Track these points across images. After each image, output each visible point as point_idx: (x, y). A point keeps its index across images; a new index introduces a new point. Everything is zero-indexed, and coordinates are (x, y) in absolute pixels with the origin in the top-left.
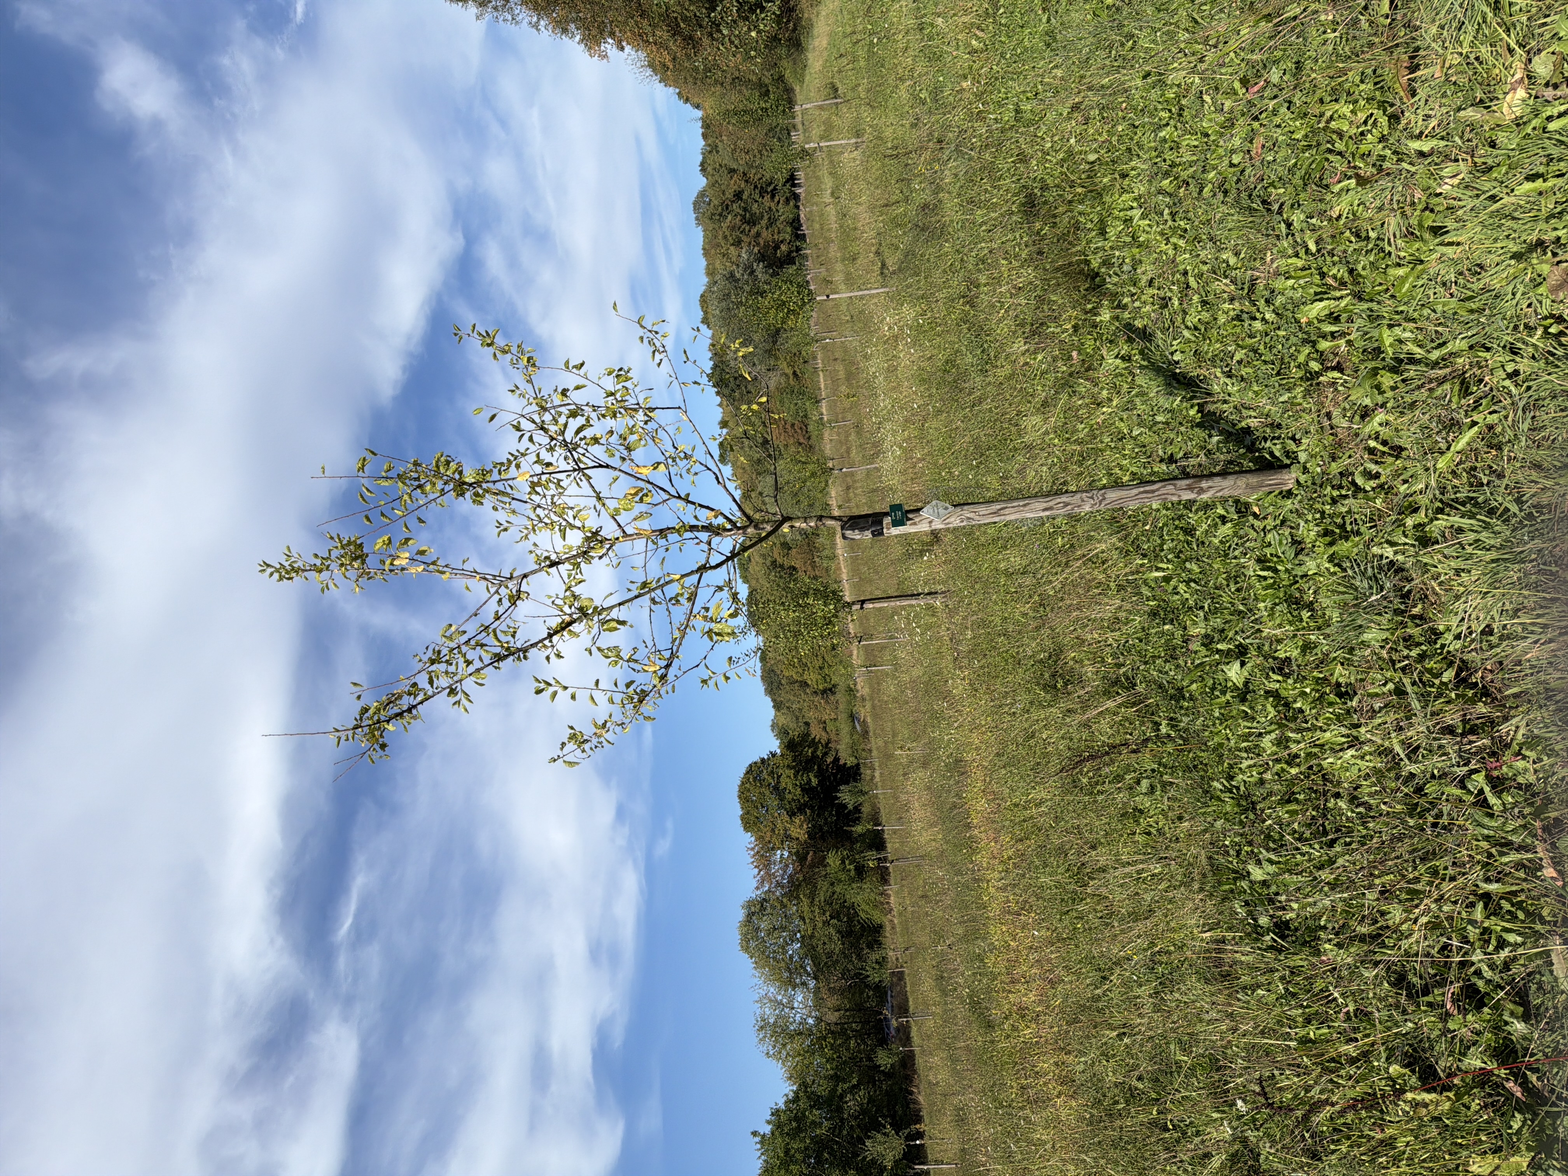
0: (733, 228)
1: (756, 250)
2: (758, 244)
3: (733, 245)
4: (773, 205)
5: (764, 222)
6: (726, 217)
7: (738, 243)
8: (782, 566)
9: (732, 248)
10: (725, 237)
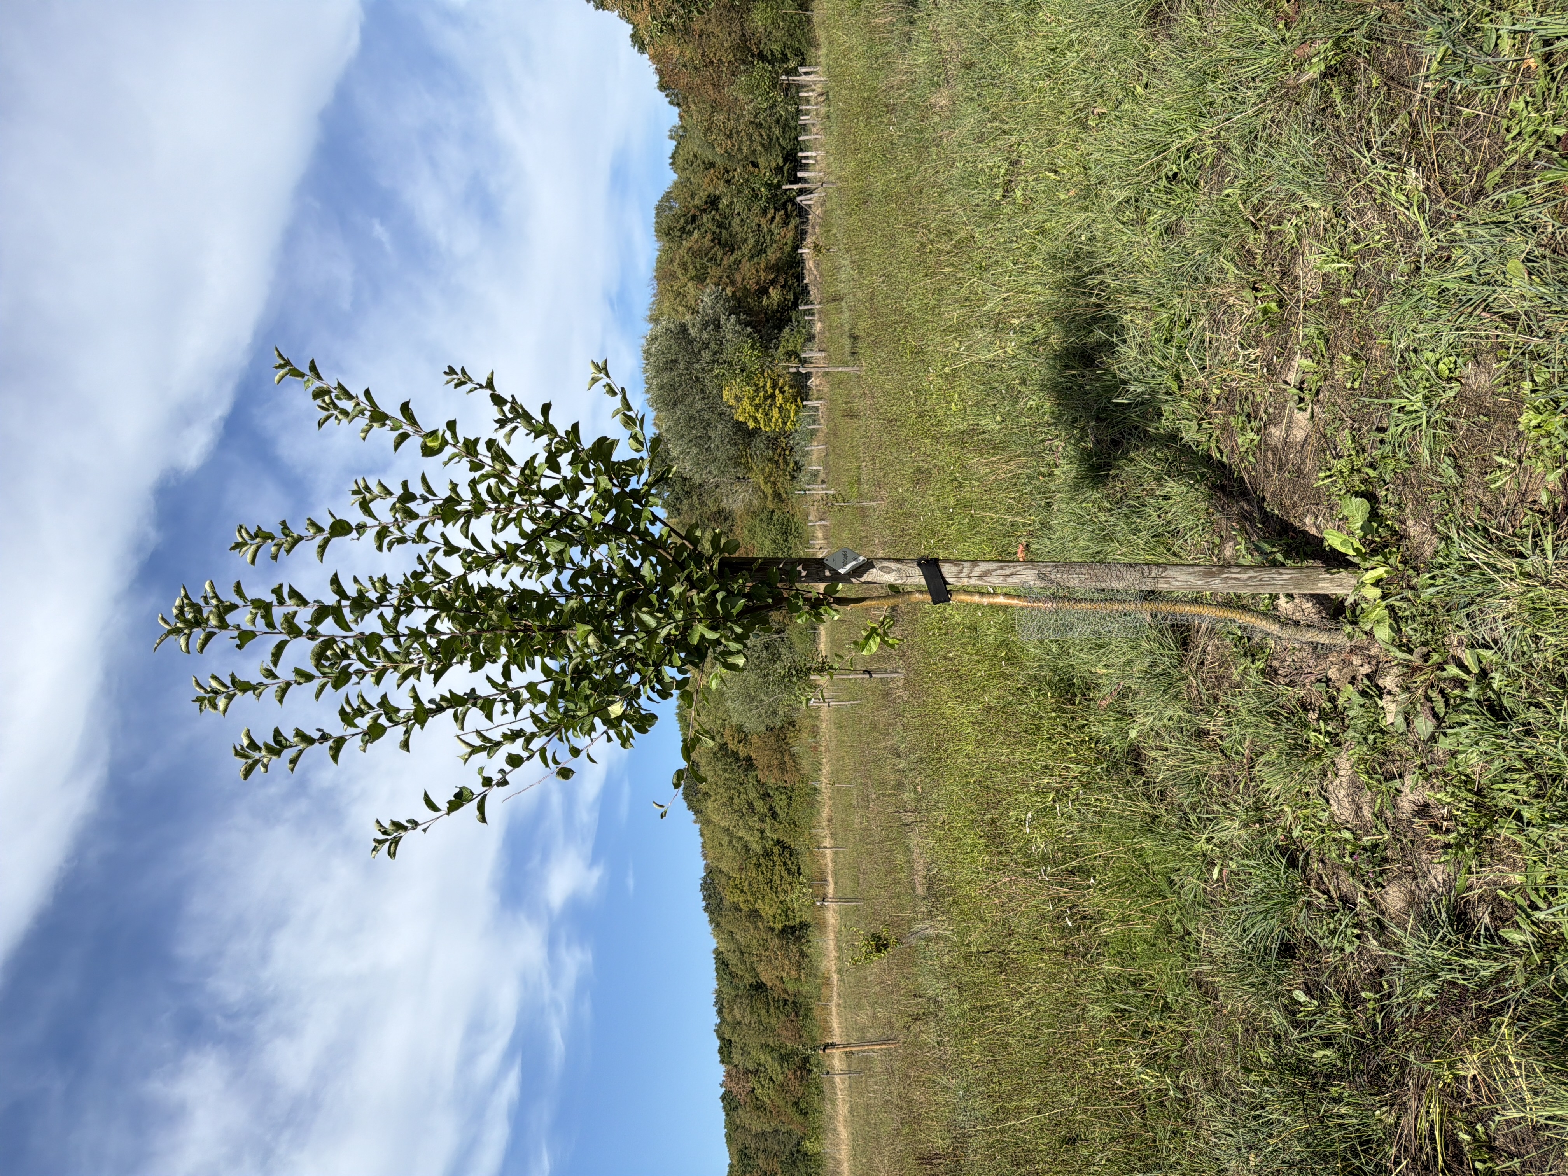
0: (695, 253)
1: (729, 291)
2: (733, 283)
3: (692, 278)
4: (763, 221)
5: (746, 248)
6: (691, 233)
7: (701, 278)
8: (735, 755)
9: (690, 284)
10: (684, 265)
